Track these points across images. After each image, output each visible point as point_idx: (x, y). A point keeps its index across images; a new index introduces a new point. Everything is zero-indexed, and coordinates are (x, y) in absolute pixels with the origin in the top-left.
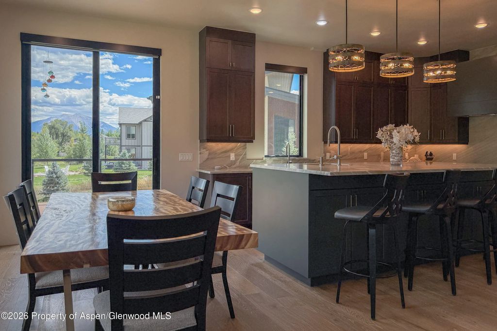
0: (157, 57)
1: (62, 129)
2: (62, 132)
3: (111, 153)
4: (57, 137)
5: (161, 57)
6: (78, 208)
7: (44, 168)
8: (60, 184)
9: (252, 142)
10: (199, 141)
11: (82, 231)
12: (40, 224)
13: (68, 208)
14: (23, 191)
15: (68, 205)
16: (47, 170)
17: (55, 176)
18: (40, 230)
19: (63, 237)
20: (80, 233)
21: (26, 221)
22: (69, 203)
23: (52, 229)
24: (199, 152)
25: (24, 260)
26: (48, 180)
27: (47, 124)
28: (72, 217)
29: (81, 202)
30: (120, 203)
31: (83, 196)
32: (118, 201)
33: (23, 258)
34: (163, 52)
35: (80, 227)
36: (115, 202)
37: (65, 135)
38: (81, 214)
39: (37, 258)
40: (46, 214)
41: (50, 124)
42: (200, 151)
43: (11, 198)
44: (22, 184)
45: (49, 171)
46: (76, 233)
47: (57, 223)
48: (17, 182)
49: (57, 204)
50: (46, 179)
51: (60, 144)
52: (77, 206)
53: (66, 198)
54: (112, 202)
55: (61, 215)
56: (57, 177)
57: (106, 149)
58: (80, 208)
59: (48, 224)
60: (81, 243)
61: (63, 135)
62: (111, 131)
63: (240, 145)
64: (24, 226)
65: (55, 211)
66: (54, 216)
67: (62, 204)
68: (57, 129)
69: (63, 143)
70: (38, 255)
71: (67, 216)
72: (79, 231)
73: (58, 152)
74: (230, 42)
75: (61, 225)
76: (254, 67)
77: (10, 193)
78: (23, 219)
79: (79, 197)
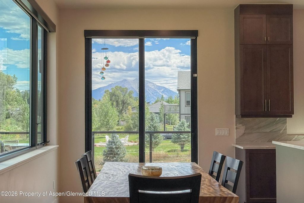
0: (194, 38)
1: (122, 96)
2: (122, 99)
3: (170, 121)
4: (117, 105)
5: (198, 38)
6: (121, 173)
7: (105, 137)
8: (119, 155)
9: (291, 116)
10: (235, 115)
11: (120, 187)
12: (96, 181)
13: (115, 173)
14: (86, 159)
15: (115, 171)
16: (107, 140)
17: (114, 147)
18: (95, 185)
19: (108, 190)
20: (118, 188)
21: (88, 180)
22: (116, 170)
23: (102, 185)
24: (235, 127)
25: (86, 199)
26: (108, 150)
27: (108, 91)
28: (116, 179)
29: (125, 170)
30: (151, 171)
31: (128, 165)
32: (149, 169)
33: (85, 198)
34: (200, 33)
35: (119, 185)
36: (146, 170)
37: (125, 103)
38: (122, 178)
39: (93, 199)
40: (100, 176)
41: (111, 91)
42: (236, 125)
43: (79, 163)
44: (85, 154)
45: (109, 142)
46: (116, 188)
47: (106, 182)
48: (82, 152)
49: (107, 170)
50: (106, 149)
51: (121, 112)
52: (121, 172)
53: (115, 166)
54: (145, 170)
55: (109, 177)
56: (116, 147)
57: (165, 117)
58: (123, 174)
59: (100, 182)
60: (117, 193)
61: (124, 103)
62: (171, 97)
63: (279, 120)
64: (87, 184)
65: (106, 174)
66: (105, 178)
67: (111, 170)
68: (118, 96)
69: (123, 111)
70: (93, 197)
71: (113, 178)
72: (118, 187)
73: (118, 121)
74: (264, 16)
75: (108, 183)
76: (292, 39)
77: (78, 160)
78: (86, 179)
79: (124, 166)
